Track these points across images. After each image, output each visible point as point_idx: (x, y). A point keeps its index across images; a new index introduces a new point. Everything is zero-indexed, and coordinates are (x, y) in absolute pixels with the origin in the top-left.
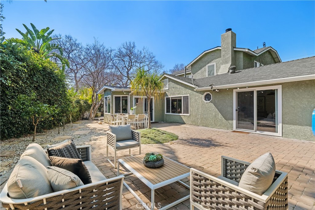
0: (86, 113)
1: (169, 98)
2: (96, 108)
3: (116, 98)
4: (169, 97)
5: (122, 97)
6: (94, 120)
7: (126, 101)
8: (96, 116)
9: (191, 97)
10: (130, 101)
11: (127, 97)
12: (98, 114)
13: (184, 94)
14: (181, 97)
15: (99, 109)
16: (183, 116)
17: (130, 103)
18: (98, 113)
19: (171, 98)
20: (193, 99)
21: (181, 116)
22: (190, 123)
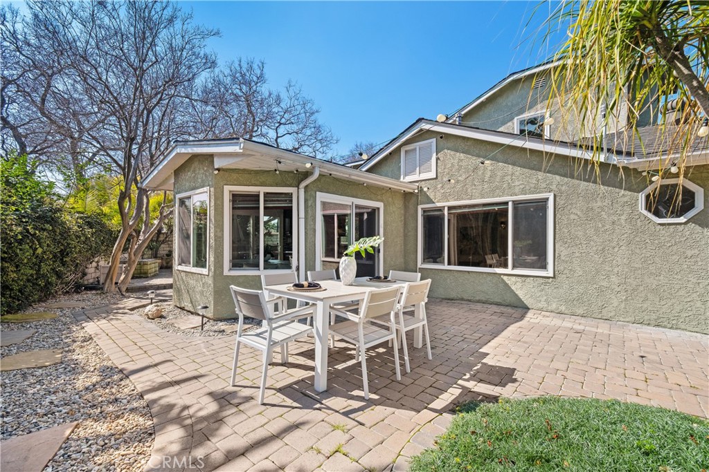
0: (94, 264)
1: (441, 209)
2: (140, 246)
3: (235, 197)
4: (439, 205)
5: (266, 194)
6: (128, 290)
7: (287, 214)
8: (141, 274)
9: (561, 202)
10: (302, 214)
11: (290, 195)
12: (149, 267)
13: (523, 192)
14: (506, 203)
15: (149, 247)
16: (513, 279)
17: (302, 222)
18: (150, 261)
19: (450, 208)
20: (574, 211)
21: (505, 278)
22: (554, 306)
